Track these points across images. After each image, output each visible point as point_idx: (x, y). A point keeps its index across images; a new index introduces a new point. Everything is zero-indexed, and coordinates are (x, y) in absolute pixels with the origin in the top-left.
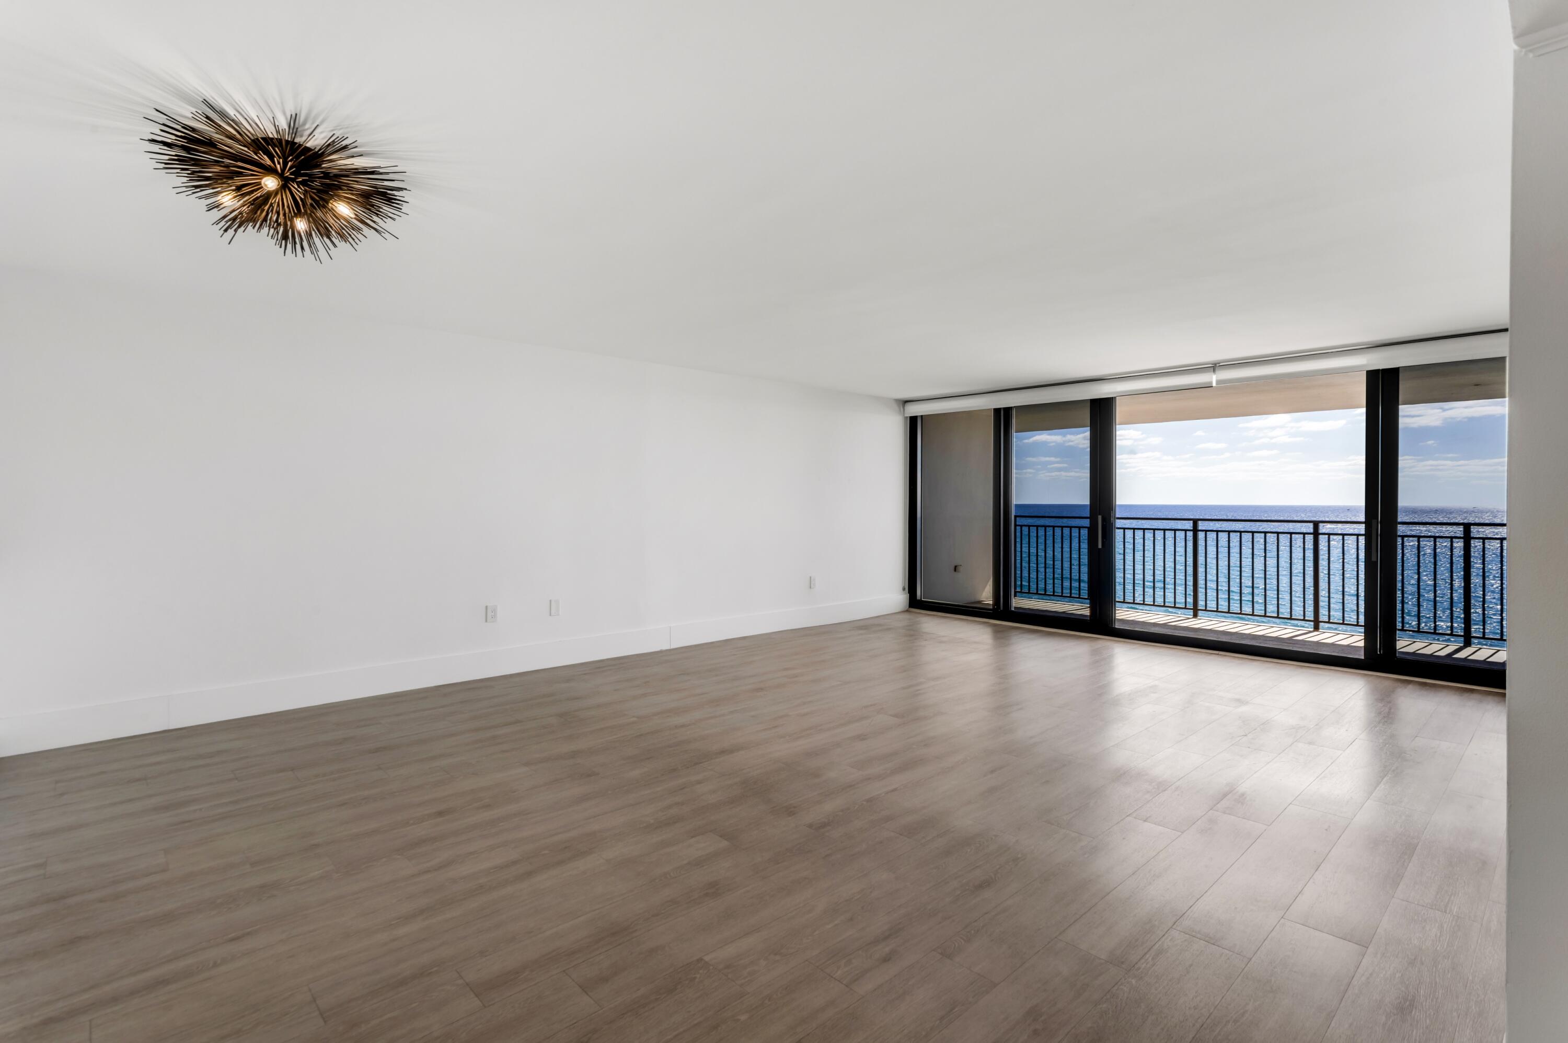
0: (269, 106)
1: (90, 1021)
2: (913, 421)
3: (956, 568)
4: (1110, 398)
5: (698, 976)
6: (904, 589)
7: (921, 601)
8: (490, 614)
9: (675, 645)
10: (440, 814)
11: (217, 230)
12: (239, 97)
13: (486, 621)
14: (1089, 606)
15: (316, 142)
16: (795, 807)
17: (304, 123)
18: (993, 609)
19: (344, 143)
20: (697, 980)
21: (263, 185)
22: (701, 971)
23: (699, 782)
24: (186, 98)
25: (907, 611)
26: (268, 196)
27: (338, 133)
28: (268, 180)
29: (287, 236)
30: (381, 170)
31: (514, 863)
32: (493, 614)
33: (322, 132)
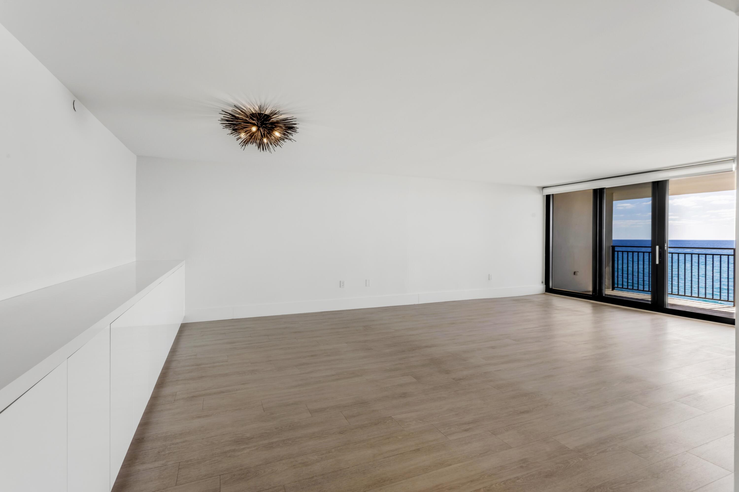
0: (253, 104)
1: (204, 398)
2: (548, 197)
3: (575, 273)
4: (665, 180)
5: (388, 422)
6: (542, 282)
7: (552, 289)
8: (342, 284)
9: (421, 302)
10: (312, 356)
11: (239, 146)
12: (244, 103)
13: (340, 287)
14: (651, 295)
15: (267, 112)
16: (450, 371)
17: (264, 107)
18: (592, 295)
19: (275, 112)
20: (387, 423)
21: (252, 130)
22: (389, 420)
23: (412, 357)
24: (229, 105)
25: (544, 294)
26: (254, 133)
27: (274, 109)
28: (253, 128)
29: (261, 145)
30: (289, 119)
31: (333, 375)
32: (343, 284)
33: (269, 109)
